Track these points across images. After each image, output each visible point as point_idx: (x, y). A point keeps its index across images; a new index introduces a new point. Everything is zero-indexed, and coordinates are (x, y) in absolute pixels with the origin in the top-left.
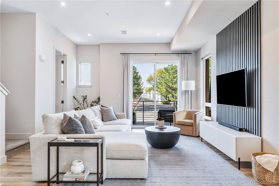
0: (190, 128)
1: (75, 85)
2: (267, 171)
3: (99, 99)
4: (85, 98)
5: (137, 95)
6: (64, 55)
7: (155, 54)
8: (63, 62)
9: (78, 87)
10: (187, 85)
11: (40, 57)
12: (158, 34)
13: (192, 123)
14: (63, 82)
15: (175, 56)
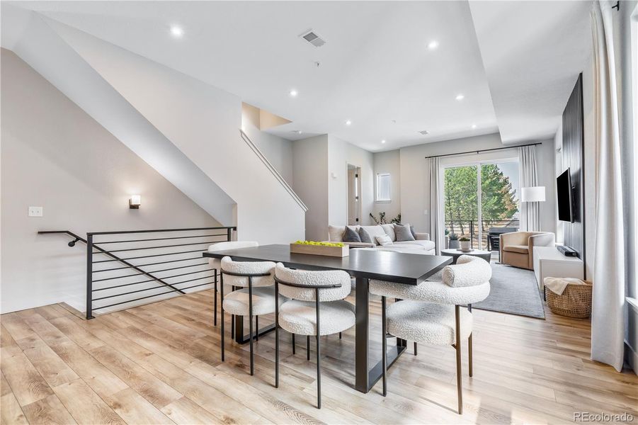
0: (525, 257)
1: (372, 200)
2: (554, 295)
3: (400, 216)
4: (382, 216)
5: (498, 214)
6: (358, 168)
7: (478, 152)
8: (357, 176)
9: (376, 202)
10: (528, 194)
11: (332, 174)
12: (474, 127)
13: (527, 250)
14: (357, 198)
15: (512, 151)
